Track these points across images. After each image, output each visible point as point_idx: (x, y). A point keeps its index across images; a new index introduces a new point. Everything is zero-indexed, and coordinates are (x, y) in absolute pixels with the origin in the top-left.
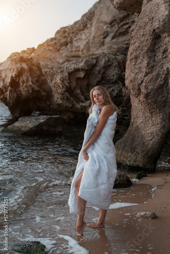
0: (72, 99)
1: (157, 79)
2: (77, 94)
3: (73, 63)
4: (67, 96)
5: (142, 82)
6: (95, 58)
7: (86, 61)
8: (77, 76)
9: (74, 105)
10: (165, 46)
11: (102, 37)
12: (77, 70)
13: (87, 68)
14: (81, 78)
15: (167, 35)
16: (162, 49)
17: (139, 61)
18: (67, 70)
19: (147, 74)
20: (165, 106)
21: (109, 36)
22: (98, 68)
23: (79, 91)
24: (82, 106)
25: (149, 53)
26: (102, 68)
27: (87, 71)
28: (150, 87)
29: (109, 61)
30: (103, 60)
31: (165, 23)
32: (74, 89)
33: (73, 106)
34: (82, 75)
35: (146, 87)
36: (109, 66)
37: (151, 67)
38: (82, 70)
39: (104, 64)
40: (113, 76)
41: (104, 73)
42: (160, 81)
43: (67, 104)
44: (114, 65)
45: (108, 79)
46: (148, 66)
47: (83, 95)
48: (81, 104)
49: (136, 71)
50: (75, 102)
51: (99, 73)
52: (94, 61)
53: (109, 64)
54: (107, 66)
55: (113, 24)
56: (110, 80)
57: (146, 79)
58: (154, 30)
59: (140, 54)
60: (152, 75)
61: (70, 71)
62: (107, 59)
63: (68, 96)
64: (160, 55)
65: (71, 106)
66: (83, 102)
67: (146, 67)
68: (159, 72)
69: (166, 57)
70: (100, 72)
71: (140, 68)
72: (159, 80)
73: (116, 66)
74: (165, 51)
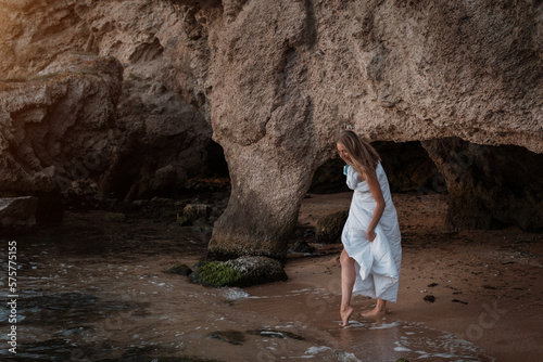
0: (18, 166)
1: (293, 115)
2: (26, 155)
3: (21, 94)
4: (8, 160)
5: (268, 119)
6: (65, 83)
7: (48, 88)
8: (28, 119)
9: (22, 177)
10: (302, 65)
11: (10, 36)
12: (31, 107)
13: (50, 103)
14: (38, 123)
15: (306, 48)
16: (298, 68)
17: (258, 86)
18: (9, 108)
19: (275, 107)
20: (305, 155)
21: (25, 34)
22: (70, 102)
23: (30, 149)
24: (39, 177)
25: (276, 75)
26: (79, 101)
27: (49, 107)
28: (285, 127)
29: (92, 86)
30: (81, 86)
31: (304, 31)
32: (21, 144)
33: (20, 178)
34: (39, 116)
35: (278, 128)
36: (91, 96)
37: (281, 97)
38: (42, 106)
39: (84, 93)
40: (100, 115)
41: (81, 111)
42: (298, 118)
43: (8, 176)
44: (102, 94)
45: (87, 121)
46: (276, 94)
47: (36, 156)
48: (37, 174)
49: (255, 102)
50: (23, 171)
51: (72, 112)
52: (65, 89)
53: (92, 92)
54: (88, 98)
55: (31, 10)
56: (91, 123)
57: (274, 114)
58: (287, 41)
59: (258, 75)
60: (284, 108)
61: (15, 109)
62: (88, 84)
63: (12, 159)
64: (293, 77)
65: (15, 179)
66: (37, 170)
67: (274, 97)
68: (295, 103)
69: (305, 80)
70: (73, 108)
71: (261, 98)
72: (297, 115)
73: (104, 97)
74: (304, 71)
